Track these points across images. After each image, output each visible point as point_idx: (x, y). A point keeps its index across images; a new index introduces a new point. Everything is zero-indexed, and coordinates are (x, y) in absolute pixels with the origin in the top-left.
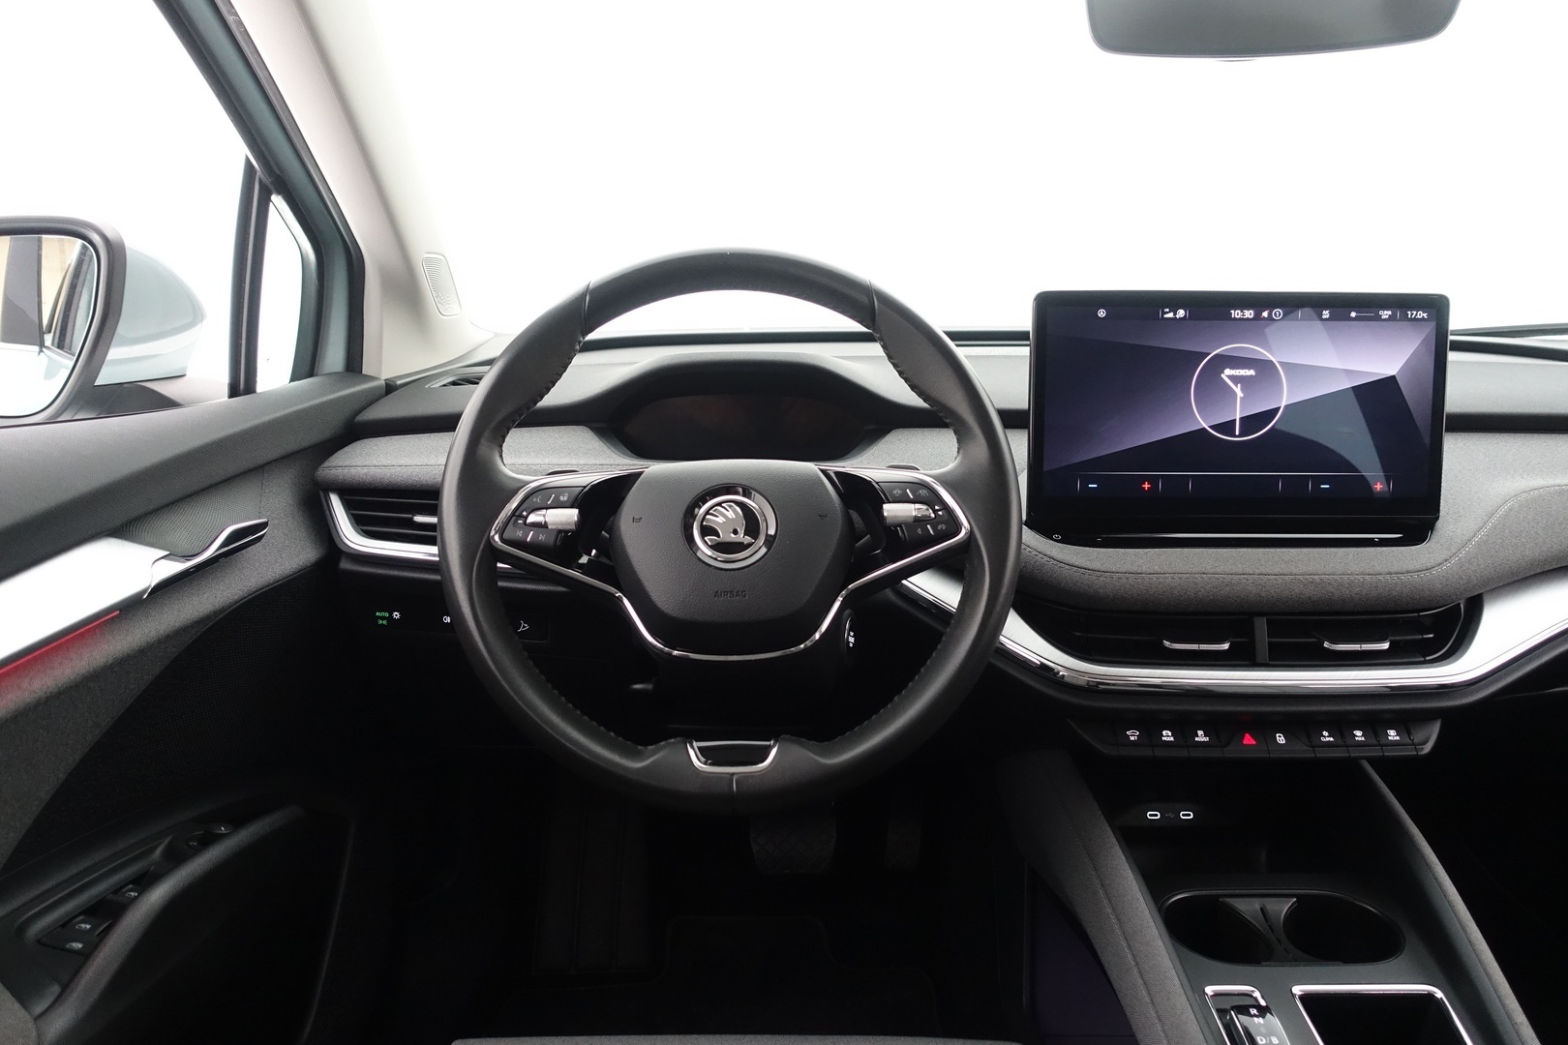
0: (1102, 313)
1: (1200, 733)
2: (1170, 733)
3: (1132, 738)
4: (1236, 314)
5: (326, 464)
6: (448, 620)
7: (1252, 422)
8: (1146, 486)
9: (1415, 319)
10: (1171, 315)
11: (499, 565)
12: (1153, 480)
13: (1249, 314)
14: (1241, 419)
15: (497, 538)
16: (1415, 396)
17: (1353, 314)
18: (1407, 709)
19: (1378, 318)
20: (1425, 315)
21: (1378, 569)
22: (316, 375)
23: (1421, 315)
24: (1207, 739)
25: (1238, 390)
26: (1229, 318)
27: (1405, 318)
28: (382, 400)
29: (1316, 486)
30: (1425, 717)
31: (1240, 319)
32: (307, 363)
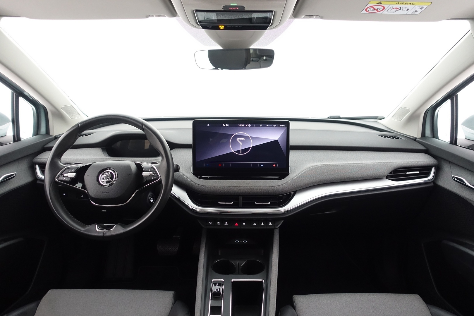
0: (208, 125)
1: (226, 223)
2: (219, 223)
3: (210, 224)
4: (240, 125)
5: (36, 158)
6: (65, 194)
7: (244, 150)
8: (220, 165)
9: (282, 127)
10: (224, 126)
11: (59, 185)
12: (221, 164)
13: (243, 125)
14: (242, 150)
15: (57, 179)
16: (282, 144)
17: (267, 126)
18: (275, 218)
19: (273, 127)
20: (284, 126)
21: (267, 185)
22: (39, 135)
23: (283, 126)
24: (227, 224)
25: (241, 143)
26: (238, 126)
27: (279, 126)
28: (53, 141)
29: (260, 165)
30: (279, 220)
31: (241, 127)
32: (37, 131)
